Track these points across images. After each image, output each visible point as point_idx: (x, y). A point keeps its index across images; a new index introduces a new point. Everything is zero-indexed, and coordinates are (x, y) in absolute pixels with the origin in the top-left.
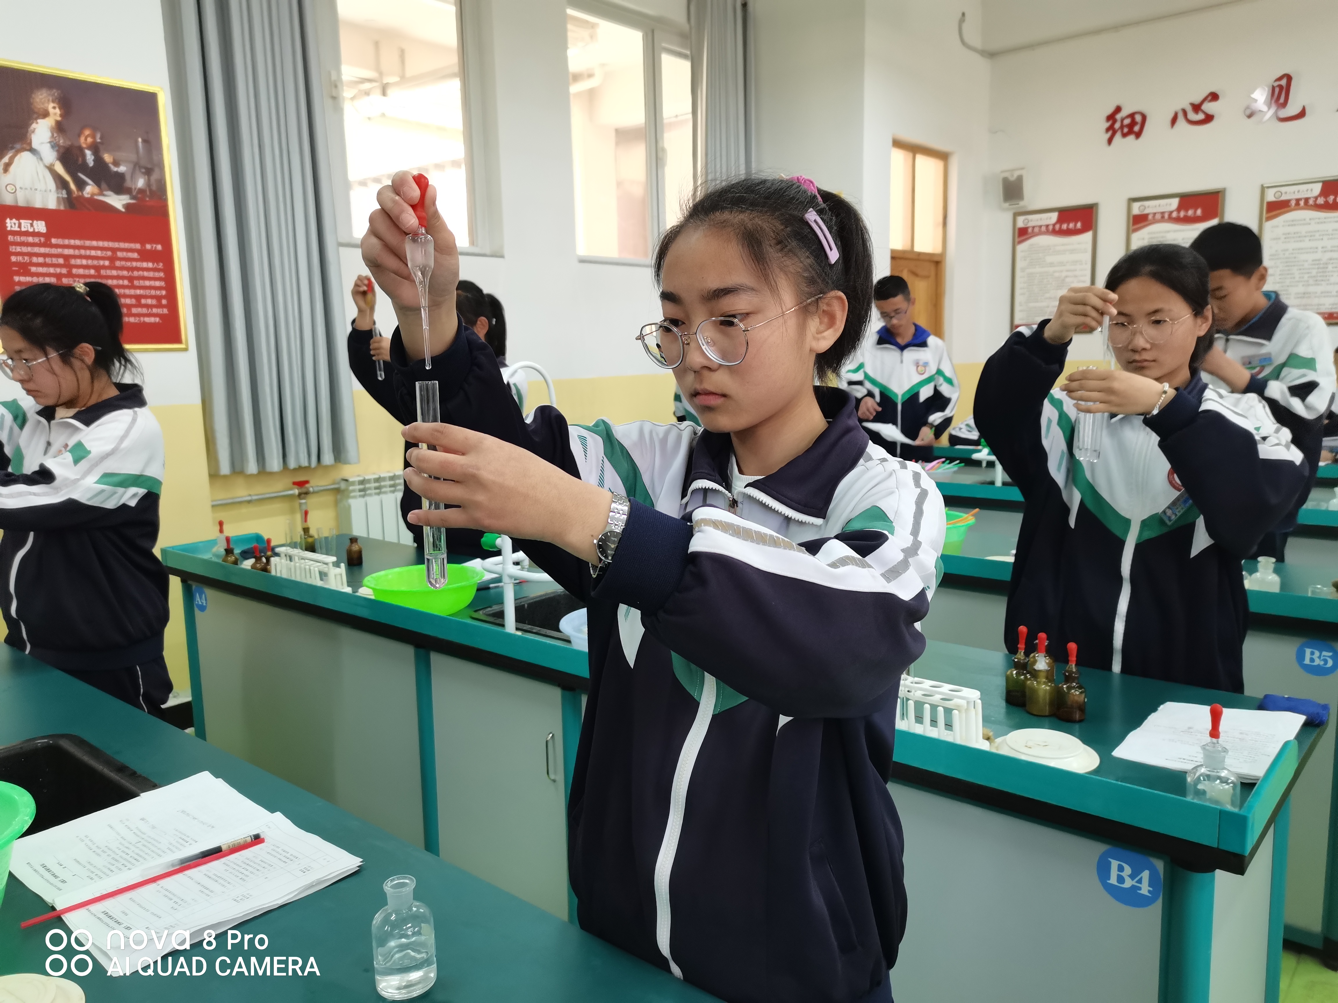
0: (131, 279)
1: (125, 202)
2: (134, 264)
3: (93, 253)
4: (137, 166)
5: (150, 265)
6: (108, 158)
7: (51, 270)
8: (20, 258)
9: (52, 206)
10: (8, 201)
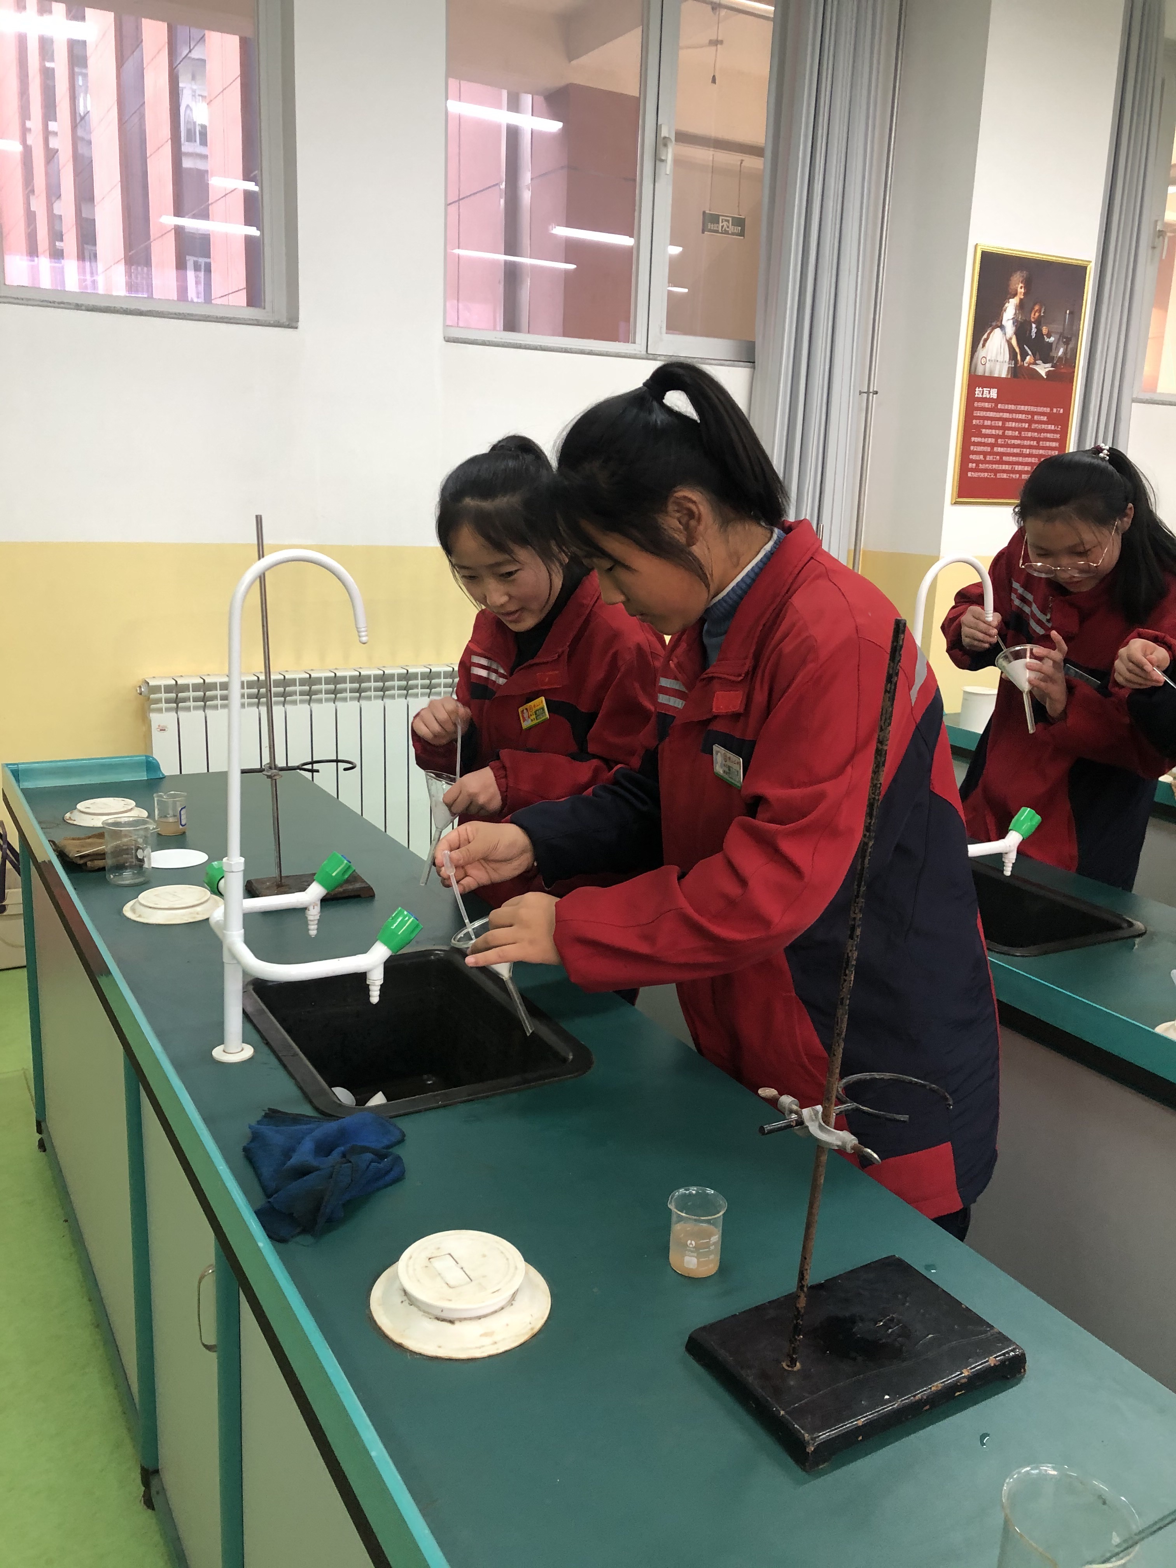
0: (1038, 440)
1: (1047, 370)
2: (1043, 426)
3: (1020, 416)
4: (1062, 335)
5: (1053, 427)
6: (1045, 330)
7: (993, 432)
8: (978, 421)
9: (1004, 375)
10: (980, 371)
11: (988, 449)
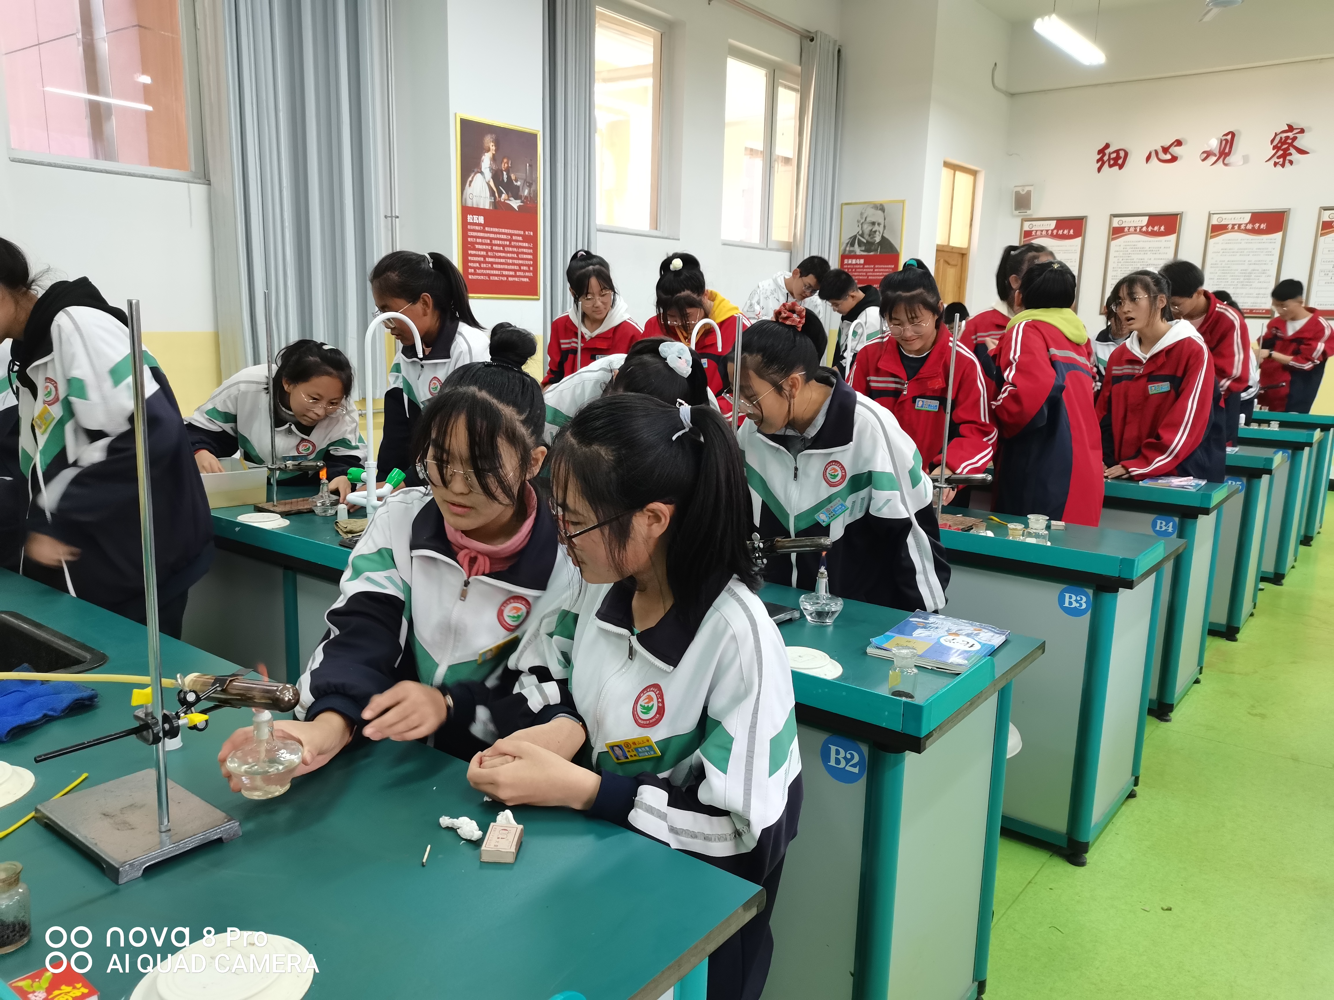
0: (518, 253)
2: (520, 244)
3: (502, 236)
5: (527, 245)
6: (513, 177)
7: (484, 247)
8: (472, 239)
9: (487, 207)
10: (469, 204)
11: (482, 259)
